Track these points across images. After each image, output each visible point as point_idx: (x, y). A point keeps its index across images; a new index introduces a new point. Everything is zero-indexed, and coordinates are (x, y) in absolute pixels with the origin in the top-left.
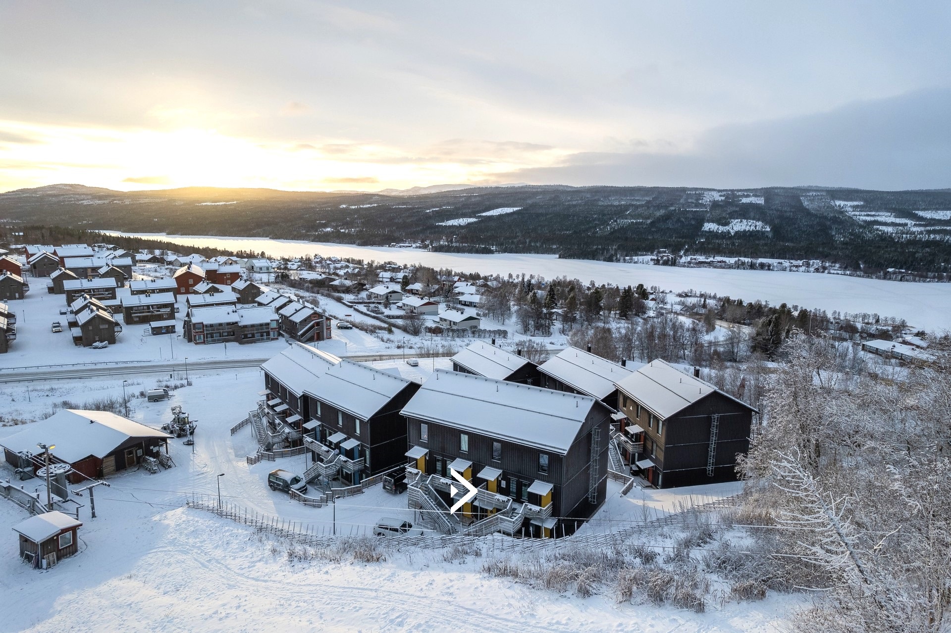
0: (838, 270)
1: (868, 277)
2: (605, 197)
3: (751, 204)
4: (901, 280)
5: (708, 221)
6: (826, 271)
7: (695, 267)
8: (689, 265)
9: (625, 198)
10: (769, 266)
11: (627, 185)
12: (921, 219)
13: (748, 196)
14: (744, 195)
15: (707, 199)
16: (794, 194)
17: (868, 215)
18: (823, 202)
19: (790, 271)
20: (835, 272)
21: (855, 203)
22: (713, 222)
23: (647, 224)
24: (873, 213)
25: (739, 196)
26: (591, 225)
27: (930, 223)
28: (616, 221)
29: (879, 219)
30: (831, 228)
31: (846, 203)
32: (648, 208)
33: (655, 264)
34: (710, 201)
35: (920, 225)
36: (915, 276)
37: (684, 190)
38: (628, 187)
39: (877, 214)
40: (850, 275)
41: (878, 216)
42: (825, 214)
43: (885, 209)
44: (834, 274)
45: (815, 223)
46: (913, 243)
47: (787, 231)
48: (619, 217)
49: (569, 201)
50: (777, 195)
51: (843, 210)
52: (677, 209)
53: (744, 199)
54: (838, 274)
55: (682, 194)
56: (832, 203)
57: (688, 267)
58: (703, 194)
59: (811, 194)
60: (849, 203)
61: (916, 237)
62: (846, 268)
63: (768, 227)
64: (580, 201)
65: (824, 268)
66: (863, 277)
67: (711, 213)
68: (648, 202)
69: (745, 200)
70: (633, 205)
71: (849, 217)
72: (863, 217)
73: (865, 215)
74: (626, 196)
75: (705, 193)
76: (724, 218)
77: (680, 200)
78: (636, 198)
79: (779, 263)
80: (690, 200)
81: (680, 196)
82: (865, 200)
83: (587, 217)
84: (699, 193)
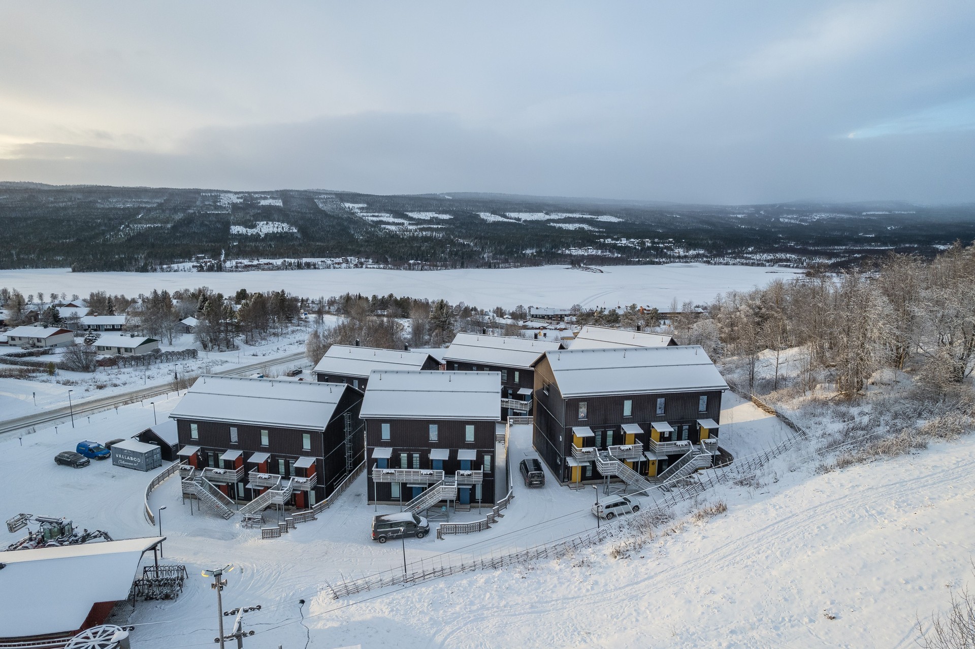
0: (372, 265)
1: (398, 269)
2: (103, 199)
3: (270, 206)
4: (422, 270)
5: (235, 224)
6: (364, 266)
7: (243, 271)
8: (236, 268)
9: (129, 200)
10: (314, 265)
11: (126, 185)
12: (411, 219)
13: (265, 198)
14: (261, 197)
15: (225, 200)
16: (309, 197)
17: (373, 216)
18: (335, 204)
19: (334, 268)
20: (371, 266)
21: (361, 205)
22: (239, 224)
23: (168, 229)
24: (376, 214)
25: (257, 198)
26: (97, 231)
27: (418, 222)
28: (128, 226)
29: (381, 219)
30: (349, 228)
31: (353, 205)
32: (163, 211)
33: (199, 271)
34: (229, 203)
35: (413, 224)
36: (430, 265)
37: (197, 192)
38: (128, 188)
39: (380, 215)
40: (384, 269)
41: (381, 216)
42: (340, 215)
43: (385, 210)
44: (370, 268)
45: (334, 223)
46: (414, 239)
47: (313, 232)
48: (131, 221)
49: (52, 202)
50: (293, 197)
51: (353, 211)
52: (196, 212)
53: (263, 201)
54: (374, 268)
55: (197, 196)
56: (342, 205)
57: (236, 271)
58: (220, 196)
59: (322, 196)
60: (356, 206)
61: (413, 234)
62: (377, 263)
63: (294, 229)
64: (70, 203)
65: (362, 264)
66: (394, 269)
67: (235, 216)
68: (160, 205)
69: (263, 203)
70: (142, 208)
71: (359, 217)
72: (370, 217)
73: (371, 216)
74: (130, 197)
75: (221, 195)
76: (250, 220)
77: (195, 202)
78: (144, 200)
79: (322, 262)
80: (207, 203)
81: (195, 198)
82: (368, 203)
83: (88, 222)
84: (215, 196)
